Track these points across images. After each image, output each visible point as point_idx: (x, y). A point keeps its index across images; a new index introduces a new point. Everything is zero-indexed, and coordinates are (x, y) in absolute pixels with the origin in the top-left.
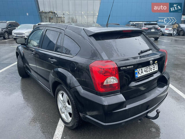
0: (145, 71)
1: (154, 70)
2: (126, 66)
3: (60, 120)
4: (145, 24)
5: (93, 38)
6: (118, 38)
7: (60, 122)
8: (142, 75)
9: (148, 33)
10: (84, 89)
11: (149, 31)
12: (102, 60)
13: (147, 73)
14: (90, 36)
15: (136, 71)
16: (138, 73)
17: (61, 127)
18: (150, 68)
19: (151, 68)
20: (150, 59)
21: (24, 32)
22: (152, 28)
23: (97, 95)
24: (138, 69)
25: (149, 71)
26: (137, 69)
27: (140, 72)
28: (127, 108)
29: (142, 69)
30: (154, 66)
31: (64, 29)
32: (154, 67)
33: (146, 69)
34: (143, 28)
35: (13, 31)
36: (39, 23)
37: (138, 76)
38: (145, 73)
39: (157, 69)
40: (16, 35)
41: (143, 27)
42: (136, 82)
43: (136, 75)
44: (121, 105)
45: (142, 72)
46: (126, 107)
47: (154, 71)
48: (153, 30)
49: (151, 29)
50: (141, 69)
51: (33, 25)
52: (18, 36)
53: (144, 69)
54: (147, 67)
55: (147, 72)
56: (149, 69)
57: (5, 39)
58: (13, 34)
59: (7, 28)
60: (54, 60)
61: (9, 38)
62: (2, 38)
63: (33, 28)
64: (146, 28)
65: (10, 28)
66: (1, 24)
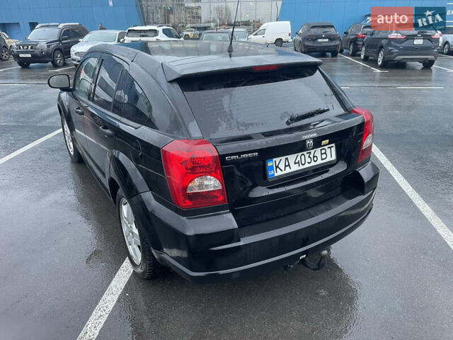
0: (295, 163)
1: (322, 159)
2: (239, 154)
3: (127, 259)
5: (176, 86)
6: (242, 84)
7: (127, 263)
8: (288, 170)
9: (406, 49)
10: (157, 199)
12: (189, 139)
13: (302, 167)
14: (171, 82)
15: (270, 164)
16: (277, 167)
17: (125, 274)
18: (312, 156)
19: (314, 157)
20: (305, 137)
22: (416, 36)
23: (178, 214)
24: (277, 160)
25: (309, 163)
26: (274, 160)
27: (282, 166)
28: (241, 243)
29: (287, 159)
30: (323, 151)
31: (129, 62)
32: (325, 153)
33: (299, 159)
34: (393, 35)
35: (73, 48)
36: (130, 28)
37: (276, 175)
38: (295, 168)
39: (334, 157)
40: (78, 58)
42: (268, 188)
43: (270, 173)
44: (229, 236)
45: (289, 165)
46: (239, 241)
47: (325, 161)
48: (419, 42)
50: (283, 158)
51: (118, 32)
53: (292, 158)
54: (303, 154)
55: (303, 165)
56: (309, 157)
57: (56, 66)
58: (73, 56)
59: (59, 40)
60: (108, 131)
61: (65, 65)
62: (50, 63)
63: (119, 41)
64: (399, 36)
65: (66, 39)
66: (47, 29)
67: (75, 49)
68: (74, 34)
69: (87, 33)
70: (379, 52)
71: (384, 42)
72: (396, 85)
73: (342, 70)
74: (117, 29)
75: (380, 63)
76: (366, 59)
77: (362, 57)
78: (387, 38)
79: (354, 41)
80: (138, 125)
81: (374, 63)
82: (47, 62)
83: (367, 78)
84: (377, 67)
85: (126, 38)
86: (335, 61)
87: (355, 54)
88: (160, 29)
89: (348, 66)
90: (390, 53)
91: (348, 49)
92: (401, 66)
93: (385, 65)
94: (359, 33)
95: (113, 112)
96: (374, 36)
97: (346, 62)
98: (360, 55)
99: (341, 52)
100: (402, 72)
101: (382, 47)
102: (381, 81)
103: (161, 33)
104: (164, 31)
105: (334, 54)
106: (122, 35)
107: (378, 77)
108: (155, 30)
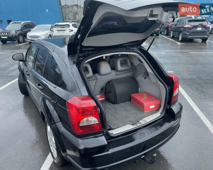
3: (50, 154)
4: (189, 21)
9: (193, 32)
10: (64, 126)
11: (193, 30)
12: (81, 96)
17: (49, 162)
21: (39, 35)
22: (198, 26)
23: (75, 136)
28: (109, 152)
34: (187, 26)
35: (28, 34)
36: (56, 24)
40: (30, 38)
41: (186, 24)
44: (102, 148)
48: (199, 29)
49: (196, 27)
51: (50, 26)
52: (33, 39)
57: (19, 42)
58: (28, 37)
59: (21, 30)
60: (40, 87)
61: (24, 41)
62: (17, 41)
63: (51, 30)
64: (190, 26)
65: (24, 29)
66: (15, 25)
67: (29, 34)
68: (29, 27)
69: (35, 26)
70: (180, 34)
71: (182, 29)
72: (188, 51)
73: (162, 43)
74: (50, 24)
75: (180, 40)
76: (173, 37)
77: (171, 36)
78: (183, 27)
79: (167, 28)
80: (56, 86)
81: (177, 39)
82: (15, 40)
83: (174, 47)
84: (179, 41)
85: (54, 29)
86: (158, 38)
87: (167, 35)
88: (71, 24)
89: (164, 41)
90: (185, 34)
91: (164, 32)
92: (191, 41)
93: (183, 41)
94: (170, 24)
95: (43, 76)
96: (177, 26)
97: (163, 39)
98: (170, 35)
99: (161, 33)
100: (192, 44)
101: (181, 32)
102: (181, 49)
103: (71, 26)
104: (73, 25)
105: (157, 35)
106: (52, 27)
107: (179, 47)
108: (68, 25)
